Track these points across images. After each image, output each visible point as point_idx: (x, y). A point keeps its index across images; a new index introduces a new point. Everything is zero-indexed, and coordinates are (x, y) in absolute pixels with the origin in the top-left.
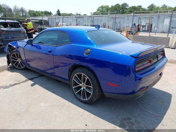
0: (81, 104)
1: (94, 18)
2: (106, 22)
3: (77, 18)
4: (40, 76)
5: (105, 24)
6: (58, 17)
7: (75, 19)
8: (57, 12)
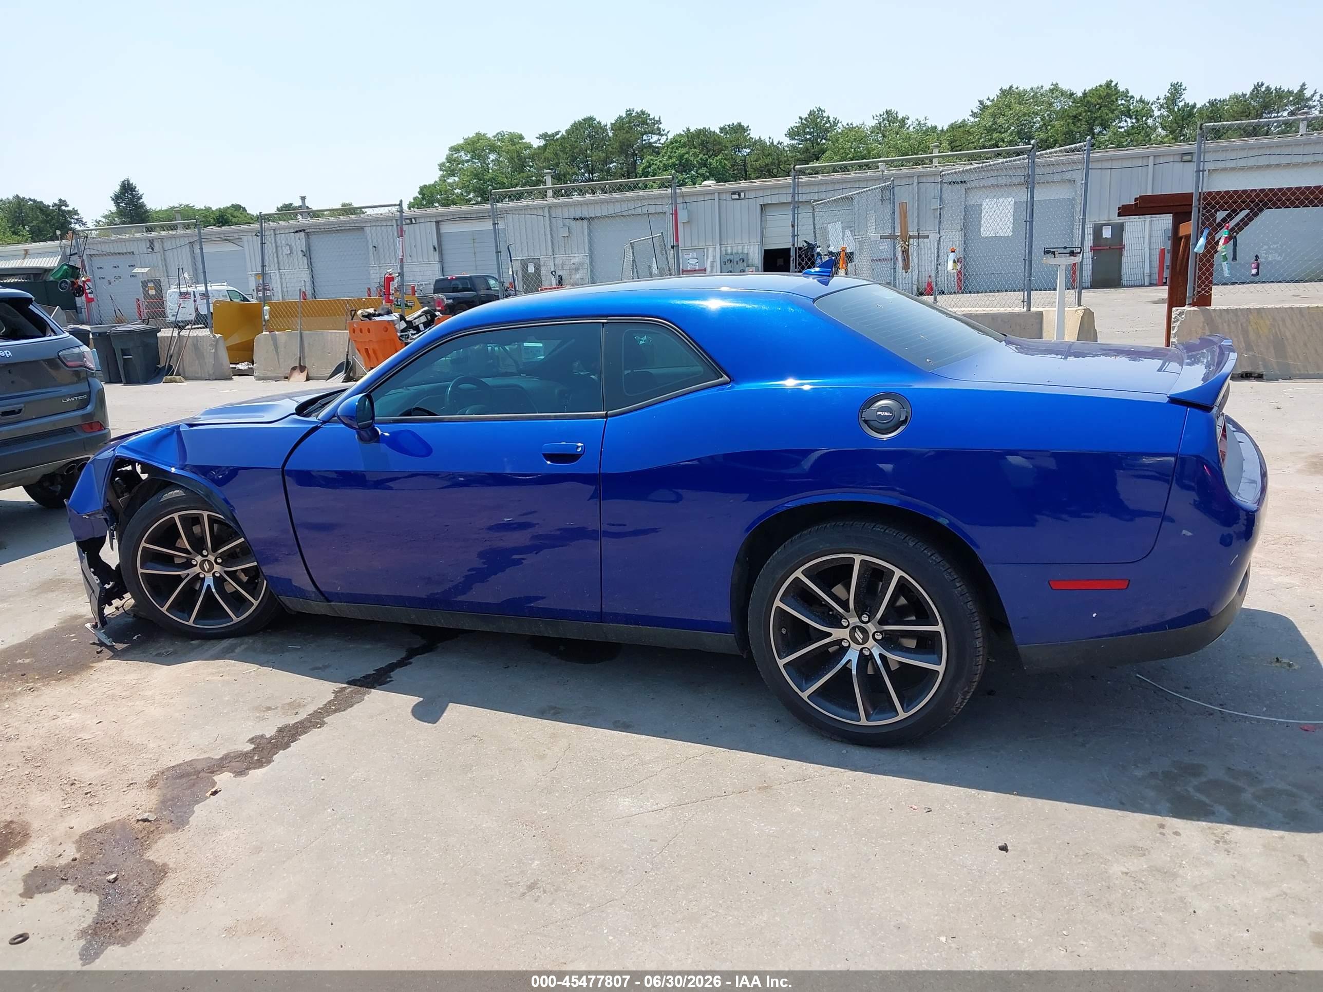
0: (857, 753)
1: (446, 228)
2: (542, 252)
3: (308, 234)
4: (412, 653)
5: (531, 269)
6: (151, 242)
7: (299, 241)
8: (117, 199)
